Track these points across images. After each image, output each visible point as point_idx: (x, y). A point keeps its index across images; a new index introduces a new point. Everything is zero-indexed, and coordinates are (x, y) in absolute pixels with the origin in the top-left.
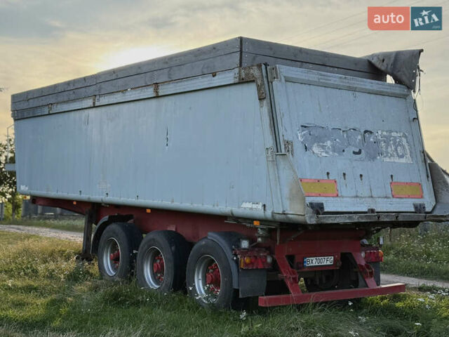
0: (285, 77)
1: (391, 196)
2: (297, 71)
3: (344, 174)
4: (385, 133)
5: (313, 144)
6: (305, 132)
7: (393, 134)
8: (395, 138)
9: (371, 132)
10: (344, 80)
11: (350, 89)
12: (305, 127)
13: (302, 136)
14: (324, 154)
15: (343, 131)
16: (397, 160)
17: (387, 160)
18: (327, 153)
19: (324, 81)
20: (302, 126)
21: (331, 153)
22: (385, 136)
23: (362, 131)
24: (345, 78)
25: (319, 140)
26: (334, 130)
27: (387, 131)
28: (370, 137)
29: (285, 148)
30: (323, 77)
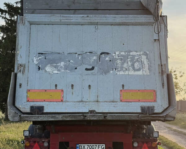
0: (29, 22)
1: (119, 100)
2: (41, 17)
3: (72, 86)
4: (123, 53)
5: (47, 65)
6: (41, 57)
7: (131, 53)
8: (134, 56)
9: (108, 53)
10: (86, 18)
11: (91, 24)
12: (42, 54)
13: (37, 60)
14: (56, 72)
15: (79, 55)
16: (132, 73)
17: (122, 73)
18: (59, 70)
19: (66, 21)
20: (39, 53)
21: (63, 71)
22: (122, 56)
23: (99, 53)
24: (88, 16)
25: (53, 62)
26: (69, 54)
27: (125, 52)
28: (105, 58)
29: (18, 69)
30: (65, 18)
